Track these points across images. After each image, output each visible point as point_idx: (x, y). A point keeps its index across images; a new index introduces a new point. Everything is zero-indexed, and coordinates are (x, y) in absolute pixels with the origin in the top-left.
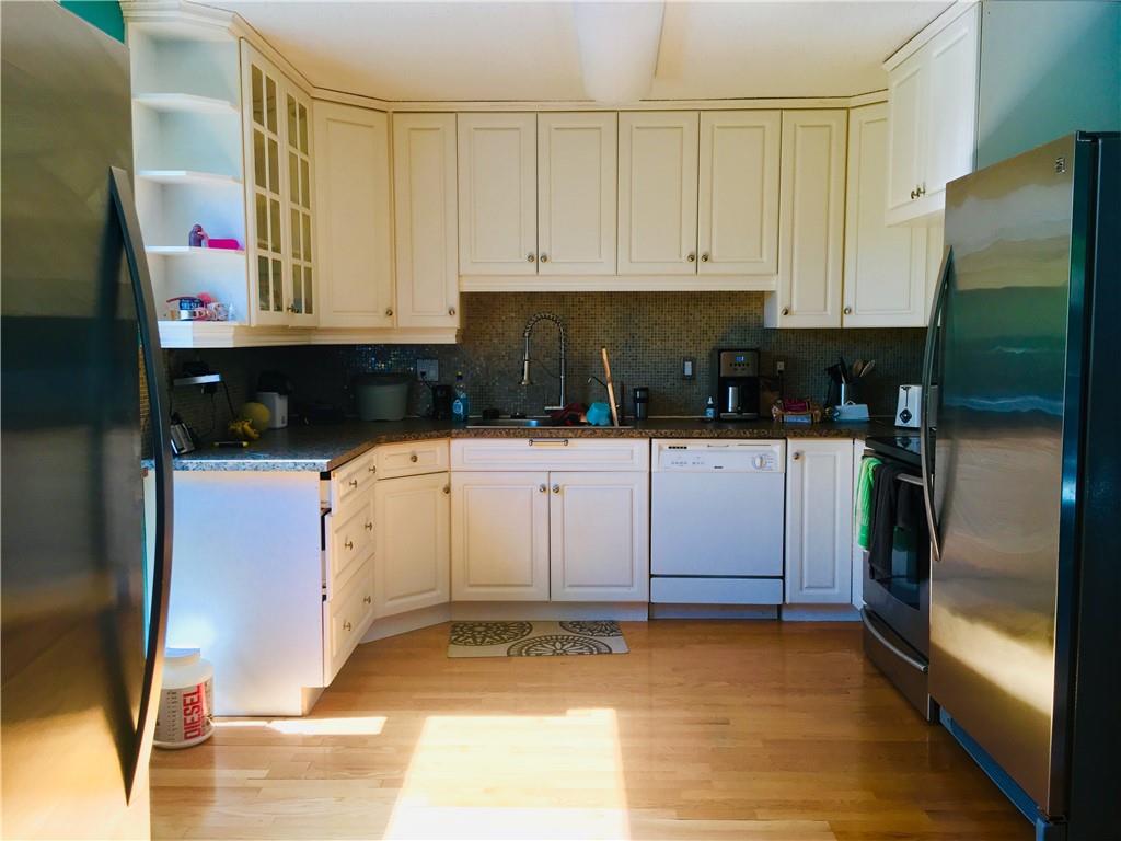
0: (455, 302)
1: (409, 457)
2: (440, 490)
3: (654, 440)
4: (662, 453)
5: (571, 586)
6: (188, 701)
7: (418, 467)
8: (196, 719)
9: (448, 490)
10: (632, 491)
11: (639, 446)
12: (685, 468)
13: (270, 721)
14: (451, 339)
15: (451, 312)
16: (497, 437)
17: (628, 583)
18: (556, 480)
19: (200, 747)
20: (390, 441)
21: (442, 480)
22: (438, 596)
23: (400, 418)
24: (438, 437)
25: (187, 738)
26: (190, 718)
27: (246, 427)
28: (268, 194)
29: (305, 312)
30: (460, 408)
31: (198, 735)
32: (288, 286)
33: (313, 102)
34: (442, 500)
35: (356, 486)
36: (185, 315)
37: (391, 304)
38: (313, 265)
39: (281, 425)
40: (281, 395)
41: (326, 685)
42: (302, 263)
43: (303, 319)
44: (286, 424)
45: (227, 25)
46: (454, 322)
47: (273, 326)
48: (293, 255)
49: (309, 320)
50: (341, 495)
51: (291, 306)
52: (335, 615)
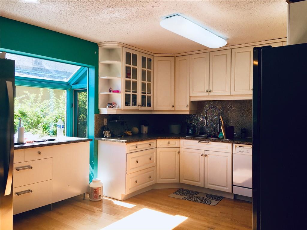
0: (188, 103)
1: (167, 143)
2: (177, 153)
3: (234, 144)
4: (236, 148)
5: (210, 184)
6: (95, 191)
7: (170, 146)
8: (96, 195)
9: (179, 152)
10: (227, 158)
11: (229, 145)
12: (243, 153)
13: (114, 200)
14: (188, 113)
15: (187, 106)
16: (191, 139)
17: (226, 186)
18: (206, 153)
19: (98, 202)
20: (161, 138)
21: (178, 150)
22: (175, 180)
23: (178, 133)
24: (176, 138)
25: (94, 199)
26: (95, 195)
27: (127, 132)
28: (131, 80)
29: (147, 106)
30: (190, 131)
31: (97, 199)
32: (139, 100)
33: (154, 57)
34: (177, 155)
35: (137, 148)
36: (107, 107)
37: (174, 104)
38: (152, 95)
39: (145, 133)
40: (145, 126)
41: (126, 194)
42: (146, 95)
43: (146, 108)
44: (147, 133)
45: (117, 45)
46: (188, 109)
47: (131, 109)
48: (142, 93)
49: (149, 108)
50: (130, 149)
51: (140, 105)
52: (131, 178)
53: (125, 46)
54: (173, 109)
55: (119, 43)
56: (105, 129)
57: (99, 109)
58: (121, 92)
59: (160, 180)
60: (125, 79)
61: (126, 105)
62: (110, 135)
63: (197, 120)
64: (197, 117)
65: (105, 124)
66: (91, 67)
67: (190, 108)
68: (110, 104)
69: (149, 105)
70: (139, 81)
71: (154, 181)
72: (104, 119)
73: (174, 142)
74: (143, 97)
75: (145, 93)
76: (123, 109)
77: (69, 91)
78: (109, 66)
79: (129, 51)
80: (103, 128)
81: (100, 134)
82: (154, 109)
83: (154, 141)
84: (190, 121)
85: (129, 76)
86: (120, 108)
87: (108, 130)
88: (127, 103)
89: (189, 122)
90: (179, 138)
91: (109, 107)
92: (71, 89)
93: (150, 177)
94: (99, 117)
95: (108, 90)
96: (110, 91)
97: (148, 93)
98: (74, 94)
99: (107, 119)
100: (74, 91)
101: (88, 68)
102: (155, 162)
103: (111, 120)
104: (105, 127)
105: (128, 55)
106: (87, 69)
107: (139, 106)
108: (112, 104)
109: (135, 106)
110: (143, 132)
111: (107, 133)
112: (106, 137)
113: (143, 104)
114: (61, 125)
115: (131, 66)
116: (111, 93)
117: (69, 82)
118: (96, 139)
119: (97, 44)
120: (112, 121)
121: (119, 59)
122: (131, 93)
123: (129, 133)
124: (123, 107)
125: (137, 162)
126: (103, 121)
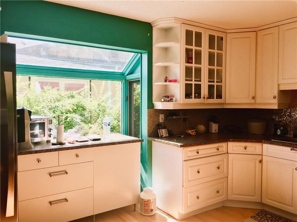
0: (276, 93)
1: (243, 147)
2: (258, 162)
6: (145, 203)
8: (147, 209)
9: (261, 161)
13: (169, 217)
14: (276, 107)
15: (274, 97)
16: (279, 145)
19: (150, 217)
21: (260, 158)
22: (255, 198)
25: (145, 213)
26: (145, 208)
27: (190, 131)
28: (193, 65)
29: (216, 98)
30: (279, 132)
31: (148, 213)
32: (204, 91)
33: (227, 34)
34: (258, 165)
35: (198, 153)
36: (163, 100)
37: (254, 95)
38: (223, 84)
39: (214, 132)
40: (214, 123)
41: (183, 213)
42: (215, 84)
43: (215, 101)
44: (217, 132)
45: (174, 21)
46: (276, 101)
47: (193, 103)
48: (209, 82)
49: (219, 101)
50: (189, 155)
51: (206, 97)
52: (189, 193)
53: (185, 22)
54: (253, 101)
55: (176, 19)
56: (160, 127)
57: (153, 103)
58: (180, 81)
59: (233, 196)
60: (184, 64)
61: (186, 98)
62: (168, 134)
63: (290, 116)
64: (289, 112)
65: (161, 121)
66: (144, 53)
67: (279, 100)
68: (166, 96)
69: (219, 96)
70: (205, 66)
71: (224, 196)
72: (160, 115)
73: (254, 147)
74: (211, 88)
75: (214, 82)
76: (181, 103)
77: (124, 83)
78: (166, 50)
79: (190, 28)
80: (159, 126)
81: (154, 134)
82: (227, 102)
83: (224, 145)
84: (279, 119)
85: (190, 61)
86: (179, 102)
87: (165, 128)
88: (188, 95)
89: (277, 119)
90: (261, 142)
91: (165, 101)
92: (126, 80)
93: (218, 192)
94: (154, 112)
95: (164, 80)
96: (166, 81)
97: (217, 82)
98: (130, 86)
99: (163, 115)
100: (129, 82)
101: (141, 53)
102: (225, 171)
103: (169, 116)
104: (160, 124)
105: (189, 34)
106: (139, 55)
107: (204, 98)
108: (168, 97)
109: (199, 98)
110: (212, 131)
111: (163, 132)
112: (162, 137)
113: (211, 96)
114: (106, 123)
115: (194, 48)
116: (167, 83)
117: (124, 72)
118: (150, 139)
119: (150, 23)
120: (170, 118)
121: (176, 40)
122: (193, 83)
123: (192, 132)
124: (182, 100)
125: (199, 172)
126: (159, 118)
